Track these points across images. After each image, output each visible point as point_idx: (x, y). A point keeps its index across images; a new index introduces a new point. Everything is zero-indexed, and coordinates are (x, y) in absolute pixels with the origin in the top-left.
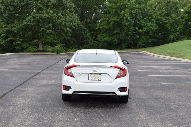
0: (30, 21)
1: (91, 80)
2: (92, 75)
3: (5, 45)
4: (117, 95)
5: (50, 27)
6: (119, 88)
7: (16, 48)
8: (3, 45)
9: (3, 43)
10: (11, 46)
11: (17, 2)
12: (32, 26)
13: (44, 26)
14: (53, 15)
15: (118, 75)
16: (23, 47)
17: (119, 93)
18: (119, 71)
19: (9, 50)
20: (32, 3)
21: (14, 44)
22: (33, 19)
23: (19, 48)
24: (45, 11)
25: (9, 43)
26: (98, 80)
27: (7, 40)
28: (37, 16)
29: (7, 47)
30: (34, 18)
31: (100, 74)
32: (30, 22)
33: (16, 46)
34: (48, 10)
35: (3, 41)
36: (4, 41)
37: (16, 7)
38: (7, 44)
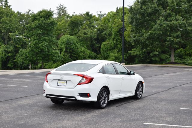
0: (157, 29)
1: (59, 85)
2: (61, 81)
3: (141, 56)
4: (77, 99)
5: (178, 35)
6: (79, 94)
7: (154, 59)
8: (140, 55)
9: (140, 54)
10: (148, 57)
11: (144, 9)
12: (158, 34)
13: (172, 35)
14: (182, 22)
15: (80, 82)
16: (162, 58)
17: (79, 98)
18: (81, 79)
19: (146, 61)
20: (160, 9)
21: (151, 55)
22: (159, 28)
23: (157, 59)
24: (174, 18)
25: (146, 54)
26: (64, 86)
27: (143, 51)
28: (164, 24)
29: (144, 58)
30: (161, 26)
31: (66, 81)
32: (157, 31)
33: (153, 57)
34: (178, 17)
35: (139, 52)
36: (141, 52)
37: (143, 15)
38: (144, 54)
